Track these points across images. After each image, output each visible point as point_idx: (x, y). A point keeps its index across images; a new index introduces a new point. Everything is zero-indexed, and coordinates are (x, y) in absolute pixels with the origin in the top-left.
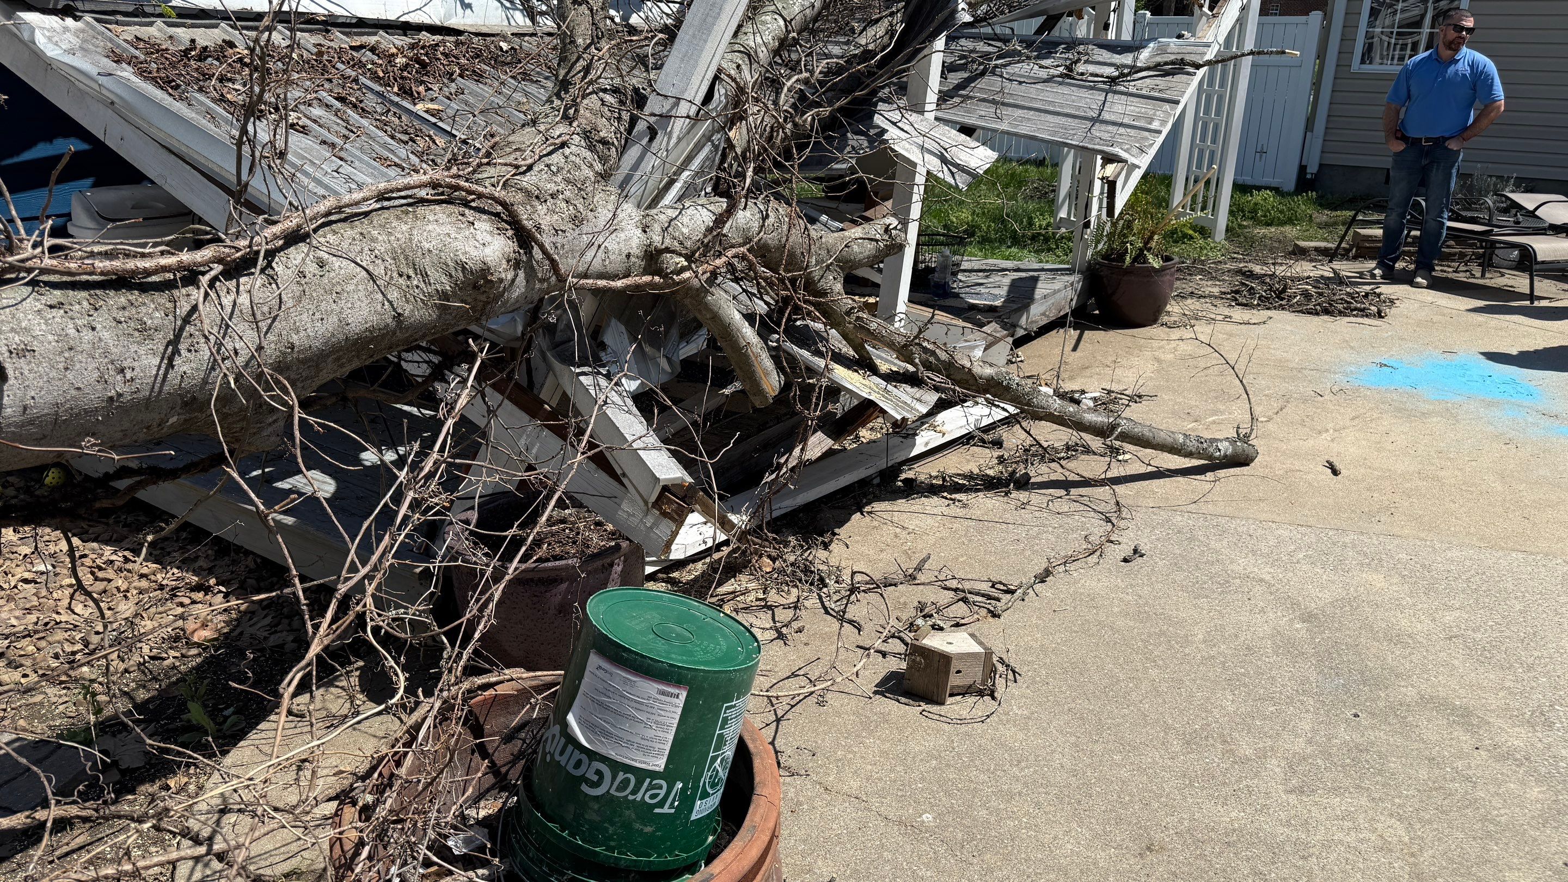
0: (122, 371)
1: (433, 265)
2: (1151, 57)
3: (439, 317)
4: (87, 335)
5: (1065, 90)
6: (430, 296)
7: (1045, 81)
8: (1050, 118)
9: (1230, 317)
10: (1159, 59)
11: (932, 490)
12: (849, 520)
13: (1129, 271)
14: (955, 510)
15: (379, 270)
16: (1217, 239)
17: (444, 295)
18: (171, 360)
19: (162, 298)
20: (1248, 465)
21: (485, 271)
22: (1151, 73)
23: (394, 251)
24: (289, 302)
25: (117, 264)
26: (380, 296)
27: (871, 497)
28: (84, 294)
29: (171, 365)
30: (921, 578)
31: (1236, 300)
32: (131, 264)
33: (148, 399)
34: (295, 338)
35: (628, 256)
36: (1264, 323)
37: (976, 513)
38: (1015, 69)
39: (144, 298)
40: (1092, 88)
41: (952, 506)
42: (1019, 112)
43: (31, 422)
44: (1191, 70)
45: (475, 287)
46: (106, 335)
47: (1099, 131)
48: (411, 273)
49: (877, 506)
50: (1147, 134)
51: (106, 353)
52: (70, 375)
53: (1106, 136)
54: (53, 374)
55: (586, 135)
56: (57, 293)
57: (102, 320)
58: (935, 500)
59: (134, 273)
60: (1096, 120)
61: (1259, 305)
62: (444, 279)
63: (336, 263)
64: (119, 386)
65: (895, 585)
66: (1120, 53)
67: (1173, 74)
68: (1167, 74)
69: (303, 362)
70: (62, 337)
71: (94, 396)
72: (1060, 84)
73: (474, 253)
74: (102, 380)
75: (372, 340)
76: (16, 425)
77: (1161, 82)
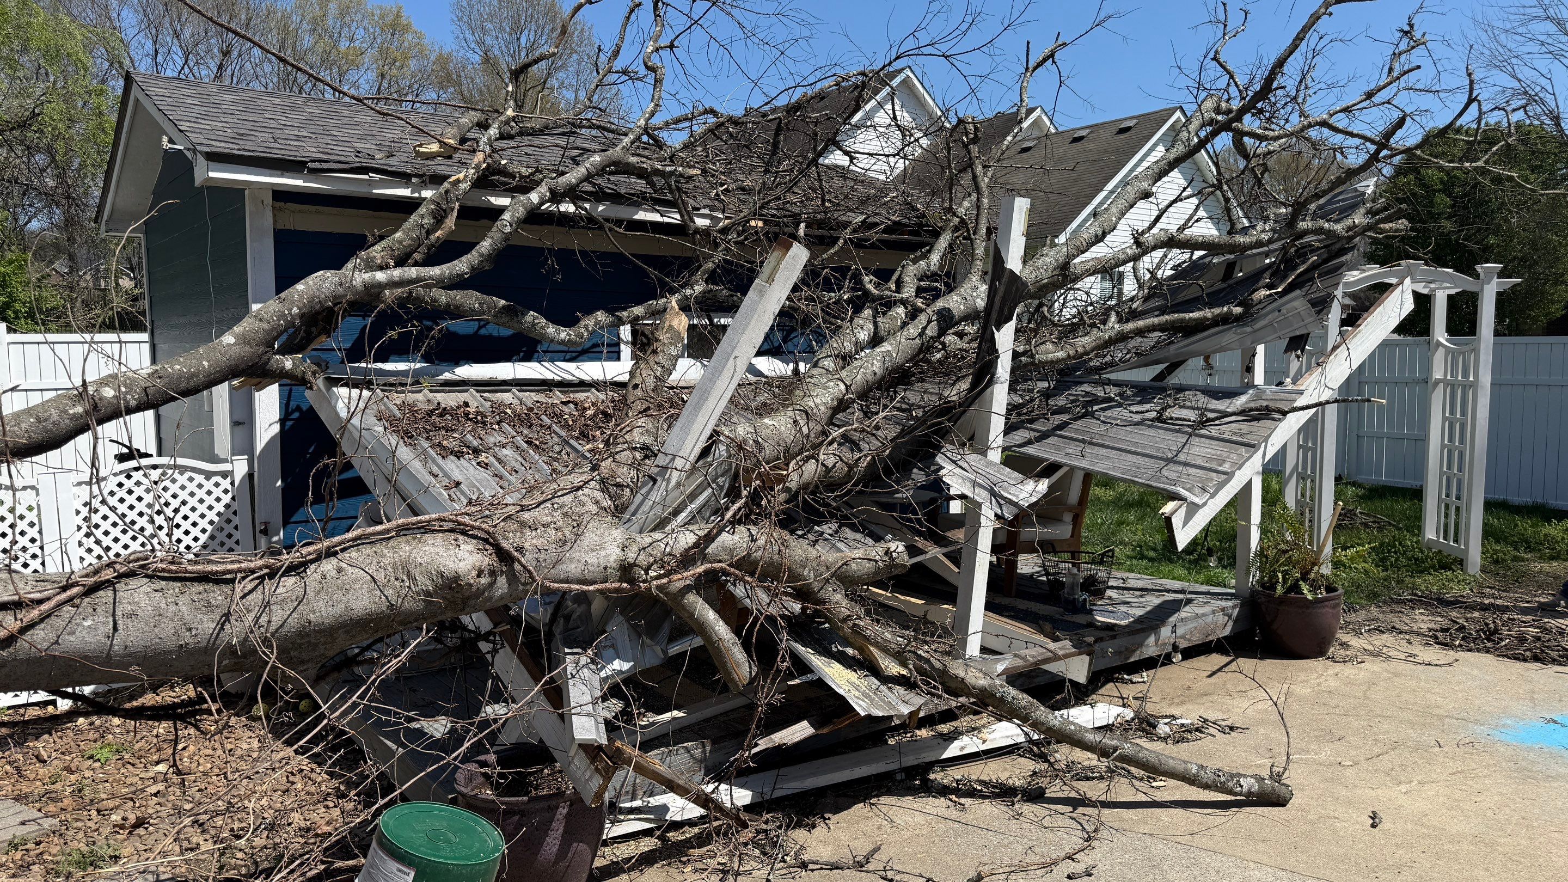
0: (190, 630)
1: (422, 573)
2: (1246, 403)
3: (426, 607)
4: (173, 608)
5: (1152, 432)
6: (418, 594)
7: (1137, 424)
8: (1129, 457)
9: (1415, 656)
10: (1252, 405)
11: (944, 791)
12: (849, 807)
13: (1282, 600)
14: (954, 813)
15: (380, 576)
16: (1471, 571)
17: (427, 593)
18: (223, 625)
19: (226, 589)
20: (1284, 805)
21: (457, 578)
22: (1240, 418)
23: (395, 563)
24: (310, 593)
25: (200, 568)
26: (379, 593)
27: (884, 790)
28: (179, 584)
29: (222, 628)
30: (870, 867)
31: (1436, 638)
32: (209, 568)
33: (206, 647)
34: (312, 617)
35: (605, 568)
36: (1450, 665)
37: (969, 817)
38: (1114, 413)
39: (216, 588)
40: (1178, 431)
41: (952, 809)
42: (1104, 451)
43: (130, 655)
44: (1276, 416)
45: (451, 588)
46: (184, 608)
47: (1170, 472)
48: (405, 578)
49: (884, 800)
50: (1214, 475)
51: (181, 619)
52: (156, 630)
53: (1173, 476)
54: (147, 629)
55: (603, 481)
56: (163, 583)
57: (183, 600)
58: (942, 801)
59: (212, 573)
60: (1169, 461)
61: (1460, 645)
62: (428, 583)
63: (350, 569)
64: (187, 638)
65: (842, 868)
66: (1218, 399)
67: (1259, 419)
68: (1255, 419)
69: (320, 632)
70: (157, 608)
71: (170, 643)
72: (1150, 426)
73: (451, 565)
74: (176, 634)
75: (371, 621)
76: (120, 656)
77: (1245, 427)
